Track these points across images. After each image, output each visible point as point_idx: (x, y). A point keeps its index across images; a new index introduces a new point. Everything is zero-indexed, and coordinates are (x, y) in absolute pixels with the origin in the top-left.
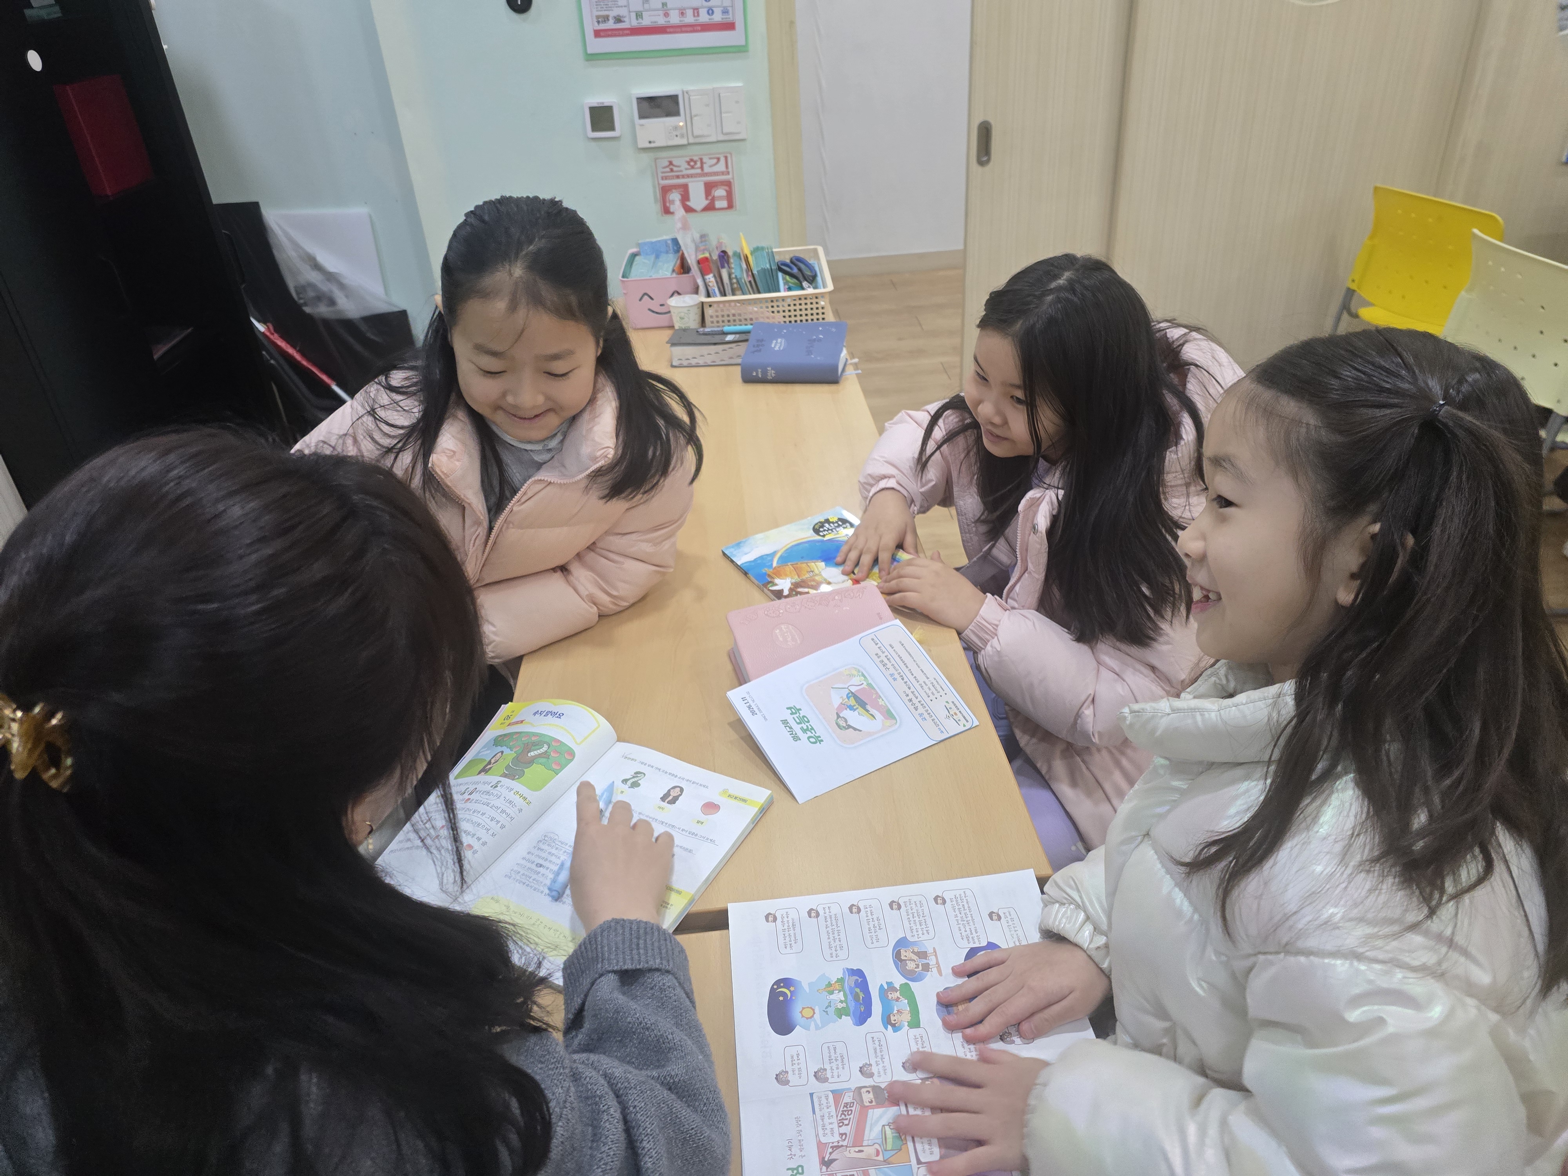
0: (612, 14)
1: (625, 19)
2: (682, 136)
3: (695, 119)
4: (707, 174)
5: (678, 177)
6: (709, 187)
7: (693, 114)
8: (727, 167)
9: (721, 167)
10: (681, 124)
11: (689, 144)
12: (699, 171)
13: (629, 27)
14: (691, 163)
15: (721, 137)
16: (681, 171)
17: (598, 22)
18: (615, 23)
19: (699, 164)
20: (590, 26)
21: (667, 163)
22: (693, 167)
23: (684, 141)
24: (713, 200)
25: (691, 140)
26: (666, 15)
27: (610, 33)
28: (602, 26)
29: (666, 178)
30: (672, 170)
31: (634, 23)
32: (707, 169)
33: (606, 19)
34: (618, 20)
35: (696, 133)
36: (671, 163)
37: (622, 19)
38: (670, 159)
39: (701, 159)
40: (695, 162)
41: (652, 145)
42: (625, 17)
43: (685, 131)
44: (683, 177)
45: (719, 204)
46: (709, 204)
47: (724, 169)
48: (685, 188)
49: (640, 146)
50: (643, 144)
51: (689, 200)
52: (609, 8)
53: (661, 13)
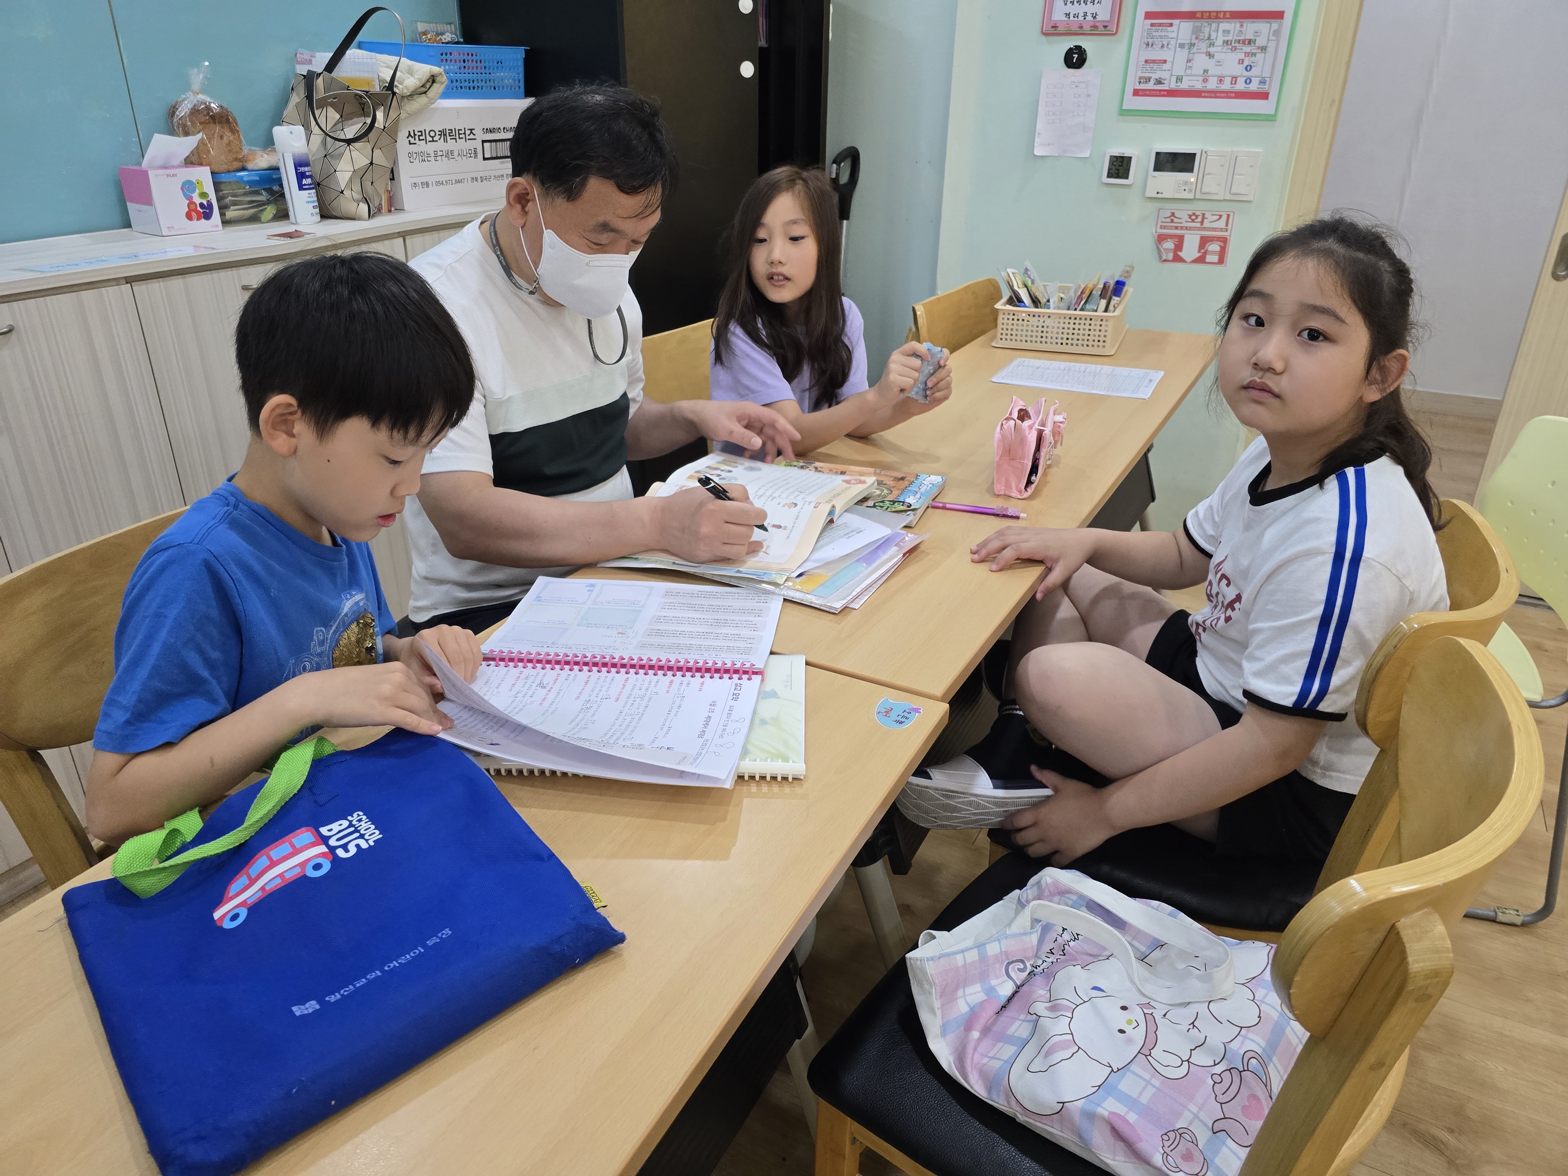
0: (1155, 76)
1: (1165, 82)
2: (1190, 191)
3: (1206, 177)
4: (1205, 229)
5: (1176, 228)
6: (1204, 241)
7: (1206, 172)
8: (1227, 225)
9: (1221, 224)
10: (1192, 180)
11: (1195, 199)
12: (1198, 225)
13: (1167, 88)
14: (1193, 217)
15: (1228, 197)
16: (1181, 223)
17: (1140, 82)
18: (1155, 85)
19: (1200, 219)
20: (1132, 84)
21: (1170, 214)
22: (1193, 221)
23: (1191, 196)
24: (1205, 253)
25: (1198, 197)
26: (1205, 81)
27: (1148, 93)
28: (1143, 86)
29: (1165, 227)
30: (1172, 221)
31: (1173, 86)
32: (1206, 224)
33: (1148, 80)
34: (1159, 82)
35: (1204, 190)
36: (1173, 214)
37: (1163, 81)
38: (1173, 211)
39: (1204, 215)
40: (1197, 217)
41: (1160, 196)
42: (1165, 80)
43: (1194, 187)
44: (1182, 228)
45: (1209, 258)
46: (1200, 256)
47: (1223, 226)
48: (1181, 238)
49: (1148, 195)
50: (1151, 194)
51: (1181, 250)
52: (1153, 71)
53: (1201, 79)
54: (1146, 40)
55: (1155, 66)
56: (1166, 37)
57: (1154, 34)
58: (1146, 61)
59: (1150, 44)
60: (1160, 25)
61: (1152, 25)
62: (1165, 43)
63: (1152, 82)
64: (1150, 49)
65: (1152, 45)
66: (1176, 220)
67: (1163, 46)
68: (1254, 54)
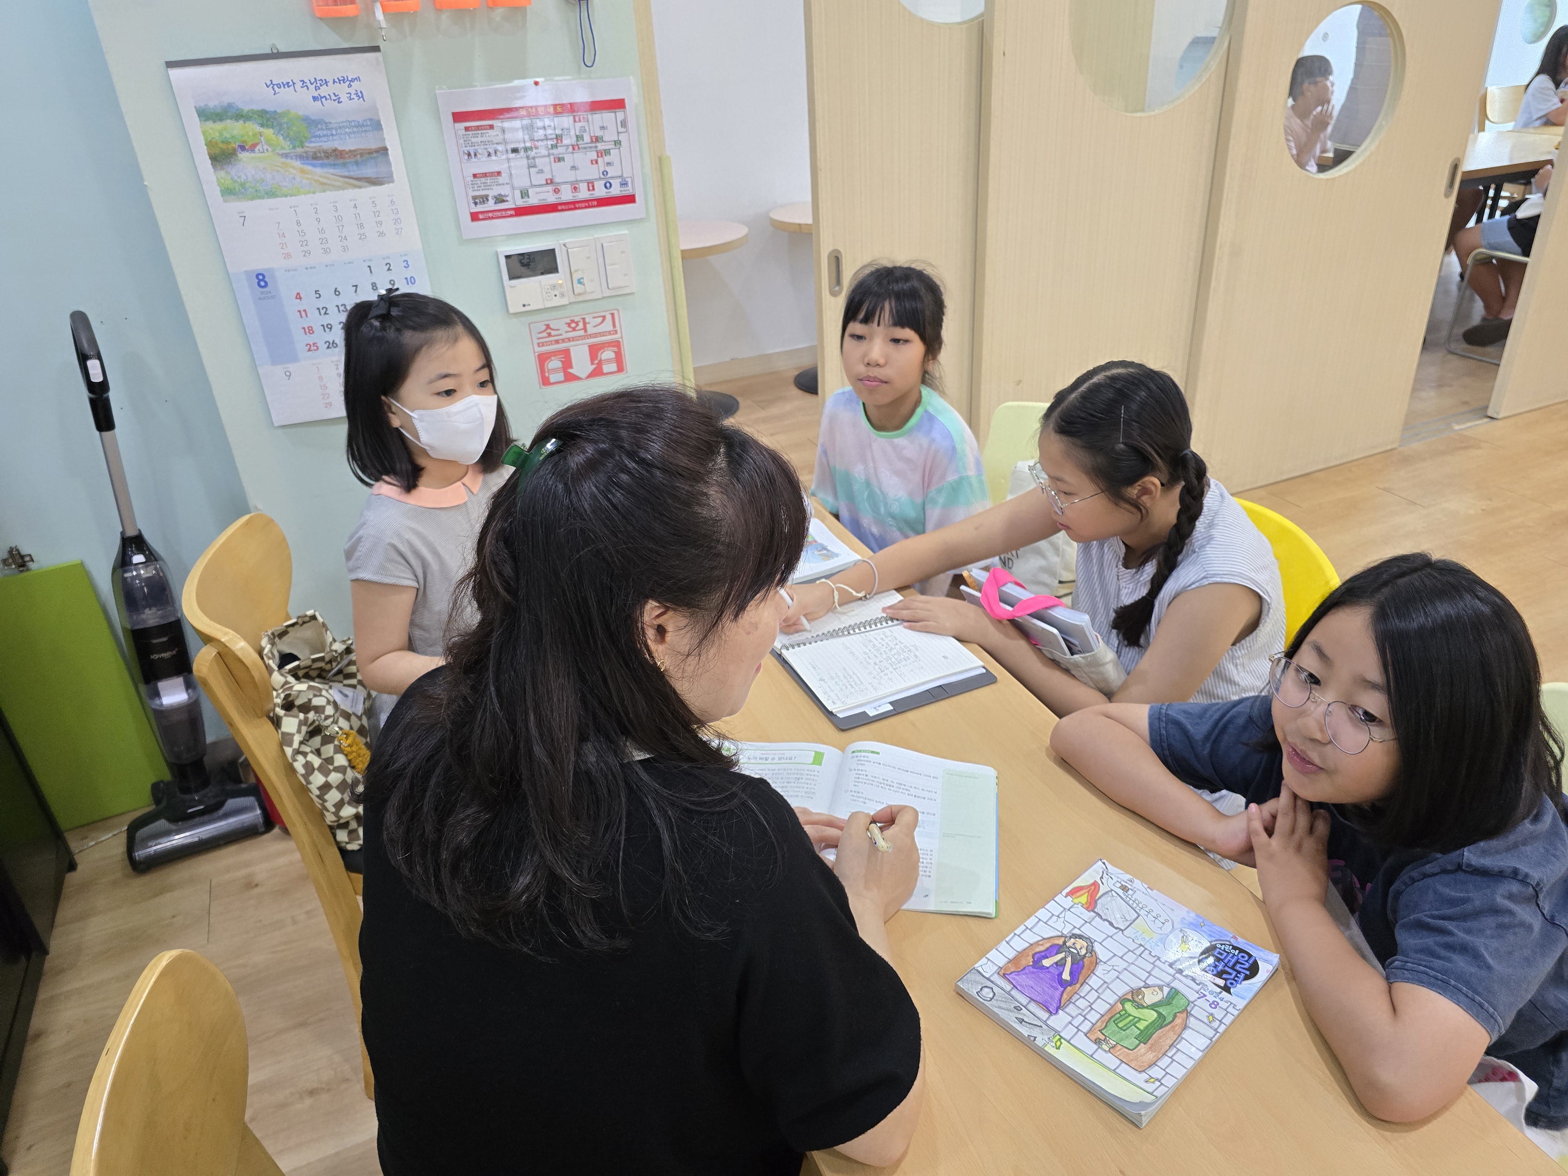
0: (492, 193)
1: (508, 198)
2: (560, 295)
3: (575, 273)
4: (591, 336)
5: (557, 342)
6: (594, 351)
8: (614, 326)
9: (607, 326)
10: (560, 281)
11: (570, 304)
12: (582, 333)
13: (513, 206)
14: (572, 325)
15: (607, 294)
16: (561, 335)
17: (476, 204)
18: (495, 203)
19: (581, 325)
20: (466, 209)
21: (545, 327)
22: (574, 329)
23: (563, 302)
24: (600, 365)
25: (573, 299)
26: (556, 191)
27: (490, 215)
28: (480, 208)
29: (543, 344)
30: (550, 335)
31: (520, 203)
32: (591, 330)
33: (484, 199)
34: (500, 199)
35: (576, 292)
36: (548, 327)
37: (504, 198)
38: (547, 323)
39: (584, 319)
40: (577, 323)
41: (526, 309)
42: (507, 196)
43: (564, 289)
44: (563, 341)
45: (606, 368)
46: (595, 369)
47: (611, 328)
48: (566, 353)
49: (511, 311)
50: (515, 307)
51: (571, 367)
52: (487, 187)
53: (550, 188)
54: (466, 150)
55: (489, 180)
56: (491, 142)
57: (473, 140)
58: (475, 176)
59: (473, 154)
60: (478, 128)
61: (467, 129)
62: (492, 151)
63: (491, 201)
64: (474, 160)
65: (475, 155)
66: (553, 333)
67: (489, 155)
68: (607, 152)
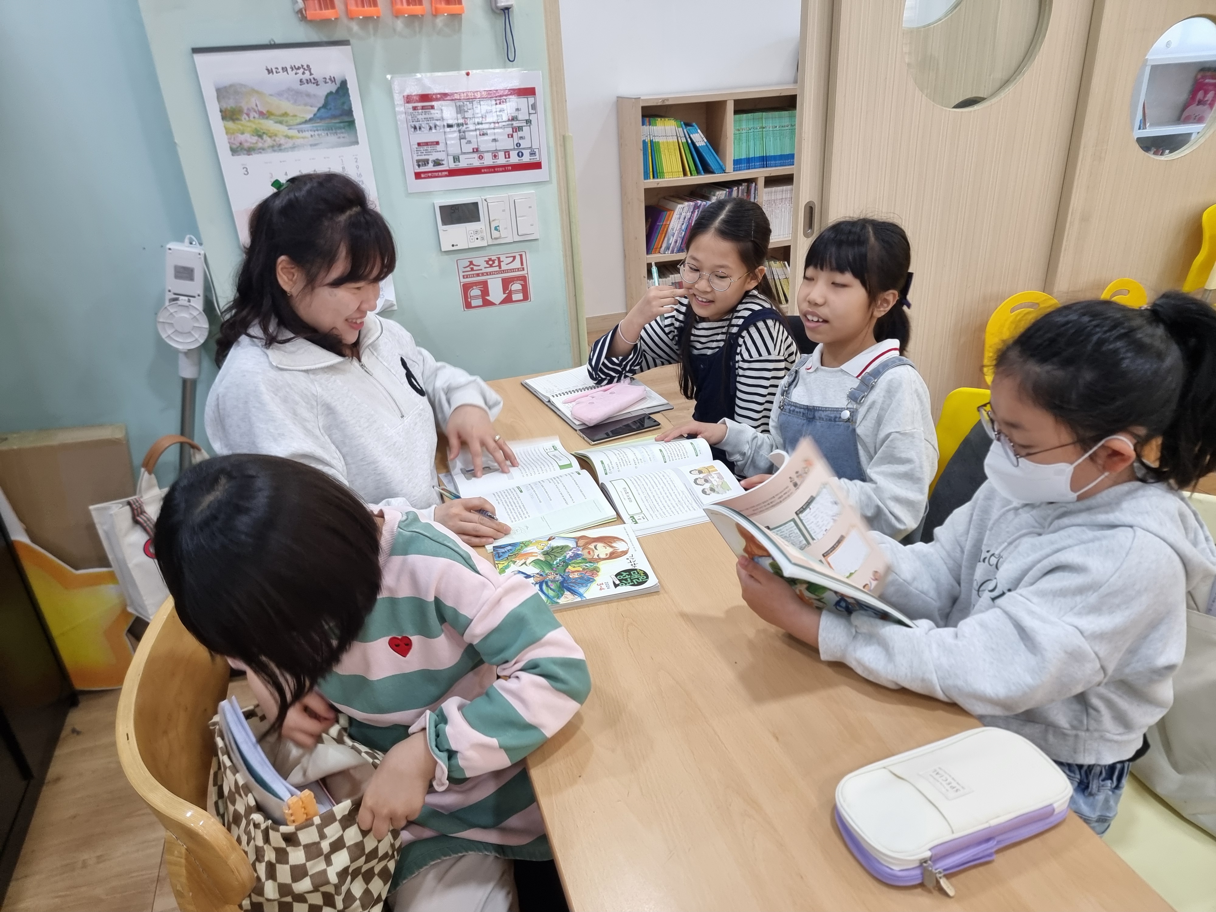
0: (432, 157)
1: (443, 162)
2: (483, 240)
3: (494, 222)
4: (504, 271)
5: (478, 275)
6: (506, 283)
7: (491, 219)
8: (522, 264)
9: (517, 264)
10: (481, 227)
11: (488, 246)
12: (497, 269)
13: (448, 168)
14: (490, 262)
15: (517, 238)
16: (481, 270)
17: (419, 166)
18: (434, 166)
19: (496, 263)
20: (411, 169)
21: (469, 263)
22: (491, 266)
23: (484, 243)
24: (510, 293)
25: (491, 243)
26: (481, 158)
27: (430, 174)
28: (423, 169)
29: (467, 276)
30: (472, 269)
31: (452, 166)
32: (504, 267)
33: (426, 162)
34: (437, 163)
35: (495, 237)
36: (471, 263)
37: (441, 162)
38: (471, 260)
39: (499, 258)
40: (494, 261)
41: (455, 248)
42: (443, 160)
43: (485, 234)
44: (483, 274)
45: (515, 297)
46: (507, 297)
47: (520, 266)
48: (485, 284)
49: (443, 249)
50: (446, 247)
51: (488, 295)
52: (428, 153)
53: (476, 155)
54: (413, 124)
55: (429, 148)
56: (432, 119)
57: (420, 117)
58: (419, 144)
59: (418, 128)
60: (422, 108)
61: (414, 108)
62: (433, 126)
63: (431, 164)
64: (418, 132)
65: (420, 128)
66: (475, 268)
67: (431, 128)
68: (520, 129)
